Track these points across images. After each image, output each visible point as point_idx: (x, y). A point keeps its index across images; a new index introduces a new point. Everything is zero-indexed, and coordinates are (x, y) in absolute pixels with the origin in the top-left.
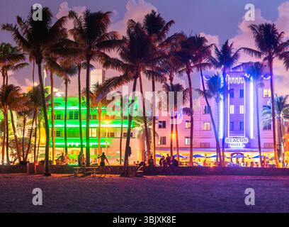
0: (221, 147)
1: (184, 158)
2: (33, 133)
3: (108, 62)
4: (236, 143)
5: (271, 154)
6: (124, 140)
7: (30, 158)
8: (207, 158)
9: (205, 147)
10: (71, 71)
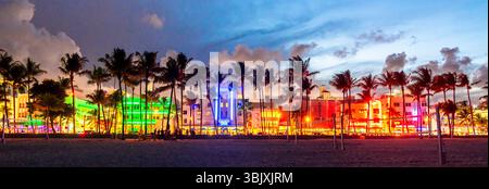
0: (217, 124)
1: (197, 130)
2: (114, 117)
3: (157, 80)
4: (224, 122)
5: (242, 128)
6: (166, 121)
7: (112, 131)
8: (210, 131)
9: (208, 124)
10: (136, 83)
